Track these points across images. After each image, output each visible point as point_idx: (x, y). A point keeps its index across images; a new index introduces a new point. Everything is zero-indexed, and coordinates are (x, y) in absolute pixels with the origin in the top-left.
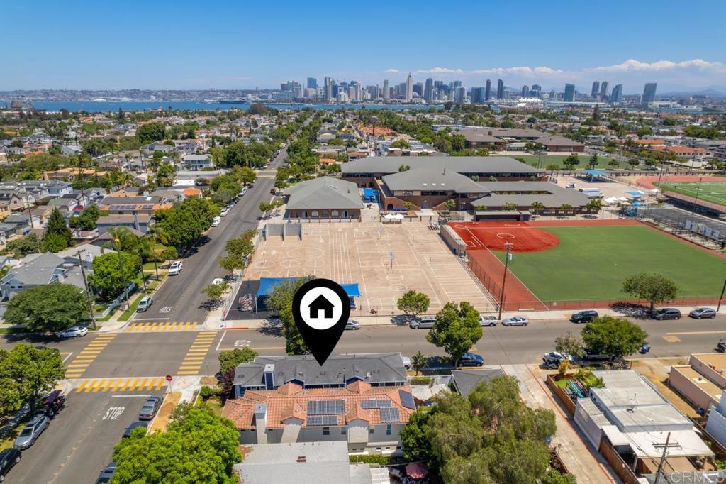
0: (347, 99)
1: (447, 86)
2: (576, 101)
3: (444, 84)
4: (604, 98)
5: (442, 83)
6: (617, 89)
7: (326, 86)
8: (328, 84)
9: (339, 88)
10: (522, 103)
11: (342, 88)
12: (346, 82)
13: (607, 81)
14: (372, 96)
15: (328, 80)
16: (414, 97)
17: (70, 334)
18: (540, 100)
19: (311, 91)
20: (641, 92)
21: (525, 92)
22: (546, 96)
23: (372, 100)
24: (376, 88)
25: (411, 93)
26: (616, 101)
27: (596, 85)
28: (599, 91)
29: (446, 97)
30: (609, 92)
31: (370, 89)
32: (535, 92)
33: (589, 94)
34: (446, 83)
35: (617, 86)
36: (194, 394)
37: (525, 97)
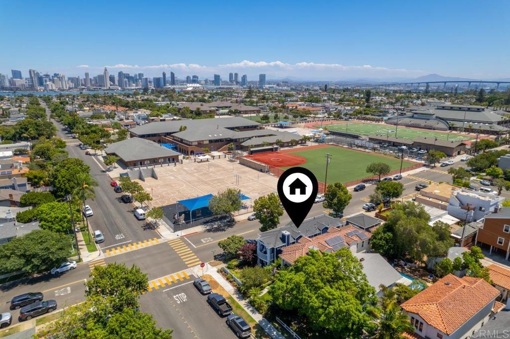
0: (54, 88)
1: (133, 77)
2: (222, 85)
3: (130, 75)
4: (237, 83)
5: (129, 74)
6: (244, 77)
7: (31, 78)
8: (33, 76)
9: (44, 79)
10: (190, 87)
11: (47, 79)
12: (49, 74)
13: (237, 72)
14: (75, 85)
15: (32, 73)
16: (111, 85)
17: (64, 269)
18: (200, 86)
19: (18, 81)
20: (258, 79)
21: (188, 80)
22: (203, 82)
23: (76, 88)
24: (78, 79)
25: (109, 83)
26: (244, 85)
27: (231, 75)
28: (234, 79)
29: (135, 85)
30: (240, 79)
31: (72, 79)
32: (195, 80)
33: (228, 81)
34: (132, 75)
35: (244, 76)
36: (218, 272)
37: (190, 83)
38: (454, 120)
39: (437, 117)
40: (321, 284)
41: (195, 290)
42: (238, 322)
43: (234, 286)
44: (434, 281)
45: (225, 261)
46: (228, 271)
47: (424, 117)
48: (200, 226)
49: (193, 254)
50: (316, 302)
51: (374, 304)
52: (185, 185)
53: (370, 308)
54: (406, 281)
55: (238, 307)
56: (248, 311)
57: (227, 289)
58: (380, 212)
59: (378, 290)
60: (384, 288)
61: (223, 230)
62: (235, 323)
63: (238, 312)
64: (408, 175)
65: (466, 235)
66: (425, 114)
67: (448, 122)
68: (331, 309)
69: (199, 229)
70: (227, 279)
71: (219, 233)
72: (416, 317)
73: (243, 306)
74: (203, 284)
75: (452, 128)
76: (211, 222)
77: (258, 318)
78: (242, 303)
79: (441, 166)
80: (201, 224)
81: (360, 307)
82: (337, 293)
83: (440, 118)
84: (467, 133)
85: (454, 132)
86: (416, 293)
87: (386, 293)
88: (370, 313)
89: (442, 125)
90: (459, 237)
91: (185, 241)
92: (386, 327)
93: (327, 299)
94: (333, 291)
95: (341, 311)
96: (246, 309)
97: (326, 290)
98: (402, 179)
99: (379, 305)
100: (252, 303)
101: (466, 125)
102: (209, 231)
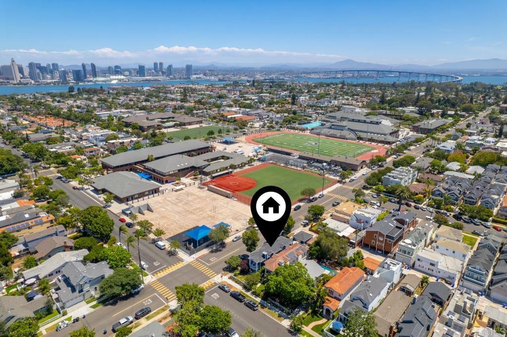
1: (45, 67)
2: (147, 76)
4: (163, 73)
5: (40, 64)
6: (170, 67)
10: (114, 80)
13: (161, 61)
18: (124, 77)
21: (111, 71)
22: (127, 73)
25: (18, 75)
26: (171, 74)
27: (155, 64)
28: (159, 69)
29: (49, 77)
30: (165, 69)
32: (117, 71)
34: (44, 64)
36: (229, 278)
37: (113, 74)
38: (361, 131)
39: (349, 129)
40: (291, 281)
41: (220, 290)
42: (251, 303)
43: (240, 285)
44: (341, 269)
45: (231, 272)
46: (235, 277)
47: (339, 128)
48: (205, 250)
49: (210, 270)
50: (290, 289)
51: (313, 286)
52: (177, 216)
53: (312, 288)
54: (327, 272)
55: (248, 296)
56: (253, 297)
57: (239, 288)
58: (312, 227)
59: (314, 279)
60: (317, 278)
61: (220, 251)
62: (250, 304)
63: (248, 298)
64: (328, 192)
65: (357, 240)
66: (340, 126)
67: (357, 132)
68: (297, 291)
69: (205, 251)
70: (236, 282)
71: (219, 253)
72: (331, 289)
73: (249, 295)
74: (225, 287)
75: (359, 138)
76: (211, 245)
77: (259, 300)
78: (249, 294)
79: (350, 181)
80: (205, 248)
81: (308, 288)
82: (298, 284)
83: (351, 130)
84: (370, 142)
85: (361, 142)
86: (331, 278)
87: (318, 280)
88: (312, 291)
89: (352, 135)
90: (354, 242)
91: (200, 262)
92: (319, 295)
93: (294, 287)
94: (296, 283)
95: (301, 291)
96: (251, 296)
97: (293, 283)
98: (324, 197)
99: (315, 287)
100: (254, 293)
101: (369, 136)
102: (212, 252)
